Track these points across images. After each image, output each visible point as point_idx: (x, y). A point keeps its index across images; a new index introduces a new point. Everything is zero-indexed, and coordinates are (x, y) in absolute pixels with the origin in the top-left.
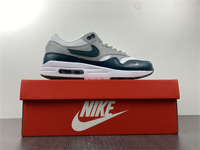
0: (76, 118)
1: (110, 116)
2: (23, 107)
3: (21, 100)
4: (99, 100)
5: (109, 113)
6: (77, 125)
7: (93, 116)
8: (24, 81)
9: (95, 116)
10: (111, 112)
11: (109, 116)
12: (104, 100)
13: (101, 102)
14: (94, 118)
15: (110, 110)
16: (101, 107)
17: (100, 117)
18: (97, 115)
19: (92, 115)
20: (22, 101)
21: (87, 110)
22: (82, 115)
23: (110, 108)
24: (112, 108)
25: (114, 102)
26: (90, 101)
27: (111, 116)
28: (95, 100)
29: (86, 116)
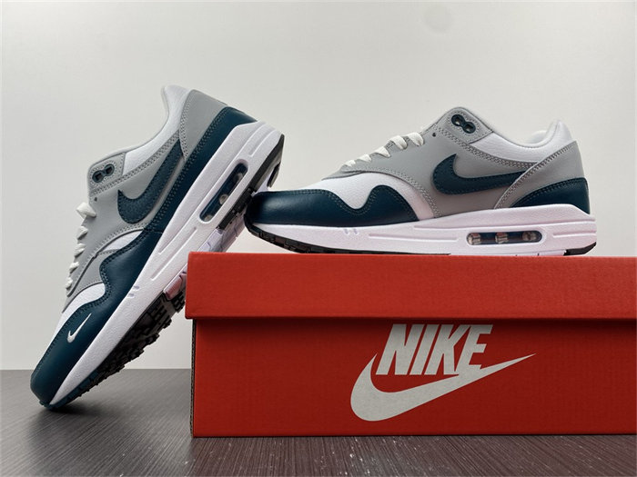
0: (364, 378)
1: (474, 373)
2: (194, 343)
3: (187, 317)
4: (440, 322)
5: (471, 363)
6: (369, 402)
7: (420, 373)
8: (197, 259)
9: (426, 374)
10: (476, 359)
11: (469, 374)
12: (455, 323)
13: (446, 330)
14: (423, 379)
15: (475, 355)
16: (446, 345)
17: (440, 375)
18: (432, 370)
19: (417, 371)
20: (191, 320)
21: (399, 352)
22: (383, 370)
23: (473, 347)
24: (481, 348)
25: (487, 330)
26: (409, 323)
27: (478, 373)
28: (426, 322)
29: (396, 373)
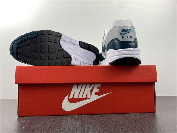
0: (66, 99)
2: (18, 91)
3: (16, 84)
4: (86, 84)
5: (95, 95)
6: (67, 106)
8: (18, 68)
10: (96, 94)
12: (91, 84)
14: (82, 99)
15: (96, 92)
16: (88, 90)
17: (87, 98)
18: (84, 97)
19: (80, 97)
20: (18, 85)
21: (75, 92)
22: (71, 97)
23: (96, 90)
24: (98, 91)
26: (78, 84)
27: (97, 97)
28: (82, 84)
29: (75, 98)
